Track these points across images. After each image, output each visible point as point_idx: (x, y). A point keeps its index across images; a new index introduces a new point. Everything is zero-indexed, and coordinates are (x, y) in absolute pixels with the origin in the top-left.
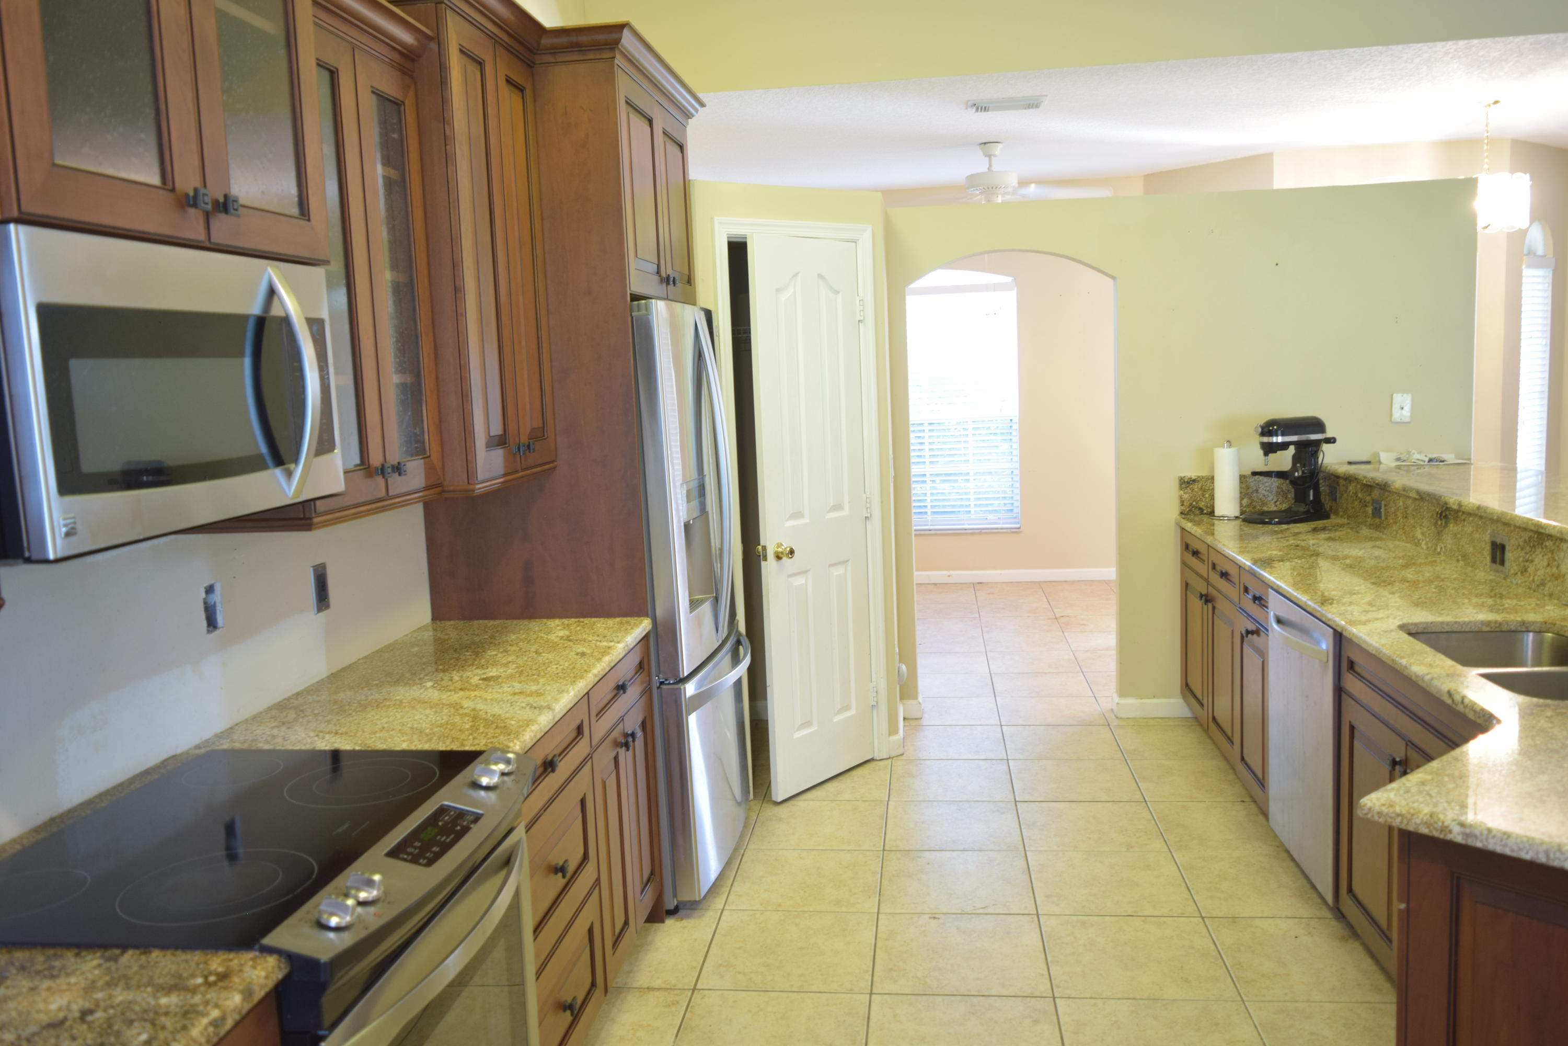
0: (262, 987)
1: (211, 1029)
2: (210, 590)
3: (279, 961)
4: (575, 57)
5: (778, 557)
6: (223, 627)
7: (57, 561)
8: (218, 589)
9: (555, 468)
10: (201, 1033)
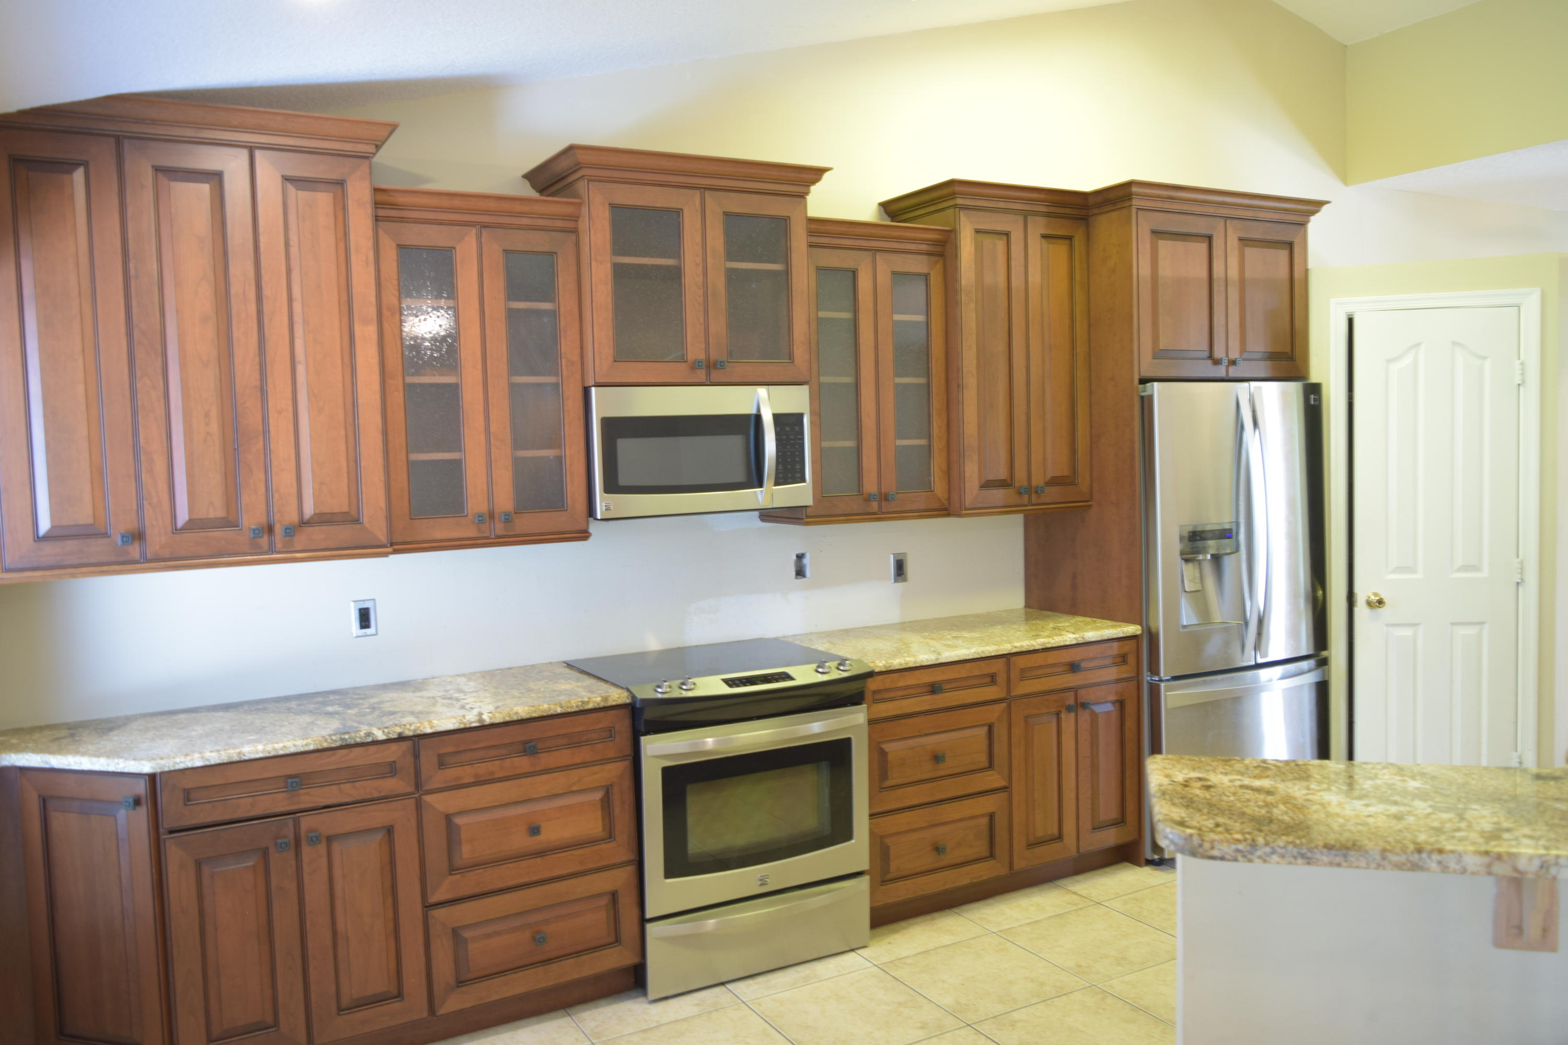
0: (614, 701)
1: (580, 703)
2: (800, 557)
3: (629, 695)
4: (1110, 208)
5: (1369, 604)
6: (808, 578)
7: (601, 520)
8: (808, 556)
9: (1090, 506)
10: (575, 703)
